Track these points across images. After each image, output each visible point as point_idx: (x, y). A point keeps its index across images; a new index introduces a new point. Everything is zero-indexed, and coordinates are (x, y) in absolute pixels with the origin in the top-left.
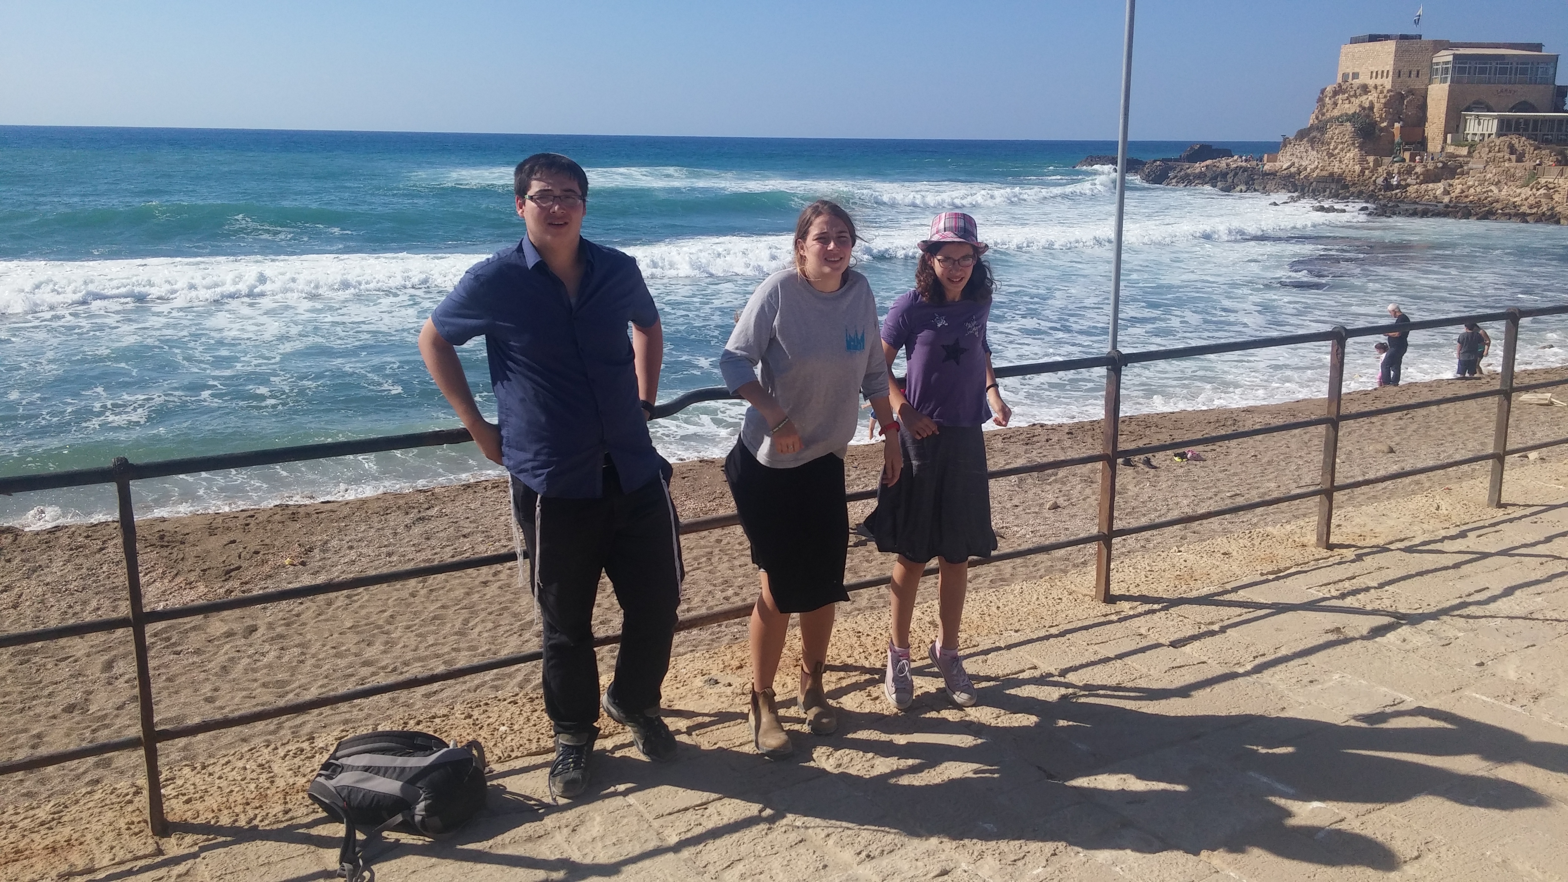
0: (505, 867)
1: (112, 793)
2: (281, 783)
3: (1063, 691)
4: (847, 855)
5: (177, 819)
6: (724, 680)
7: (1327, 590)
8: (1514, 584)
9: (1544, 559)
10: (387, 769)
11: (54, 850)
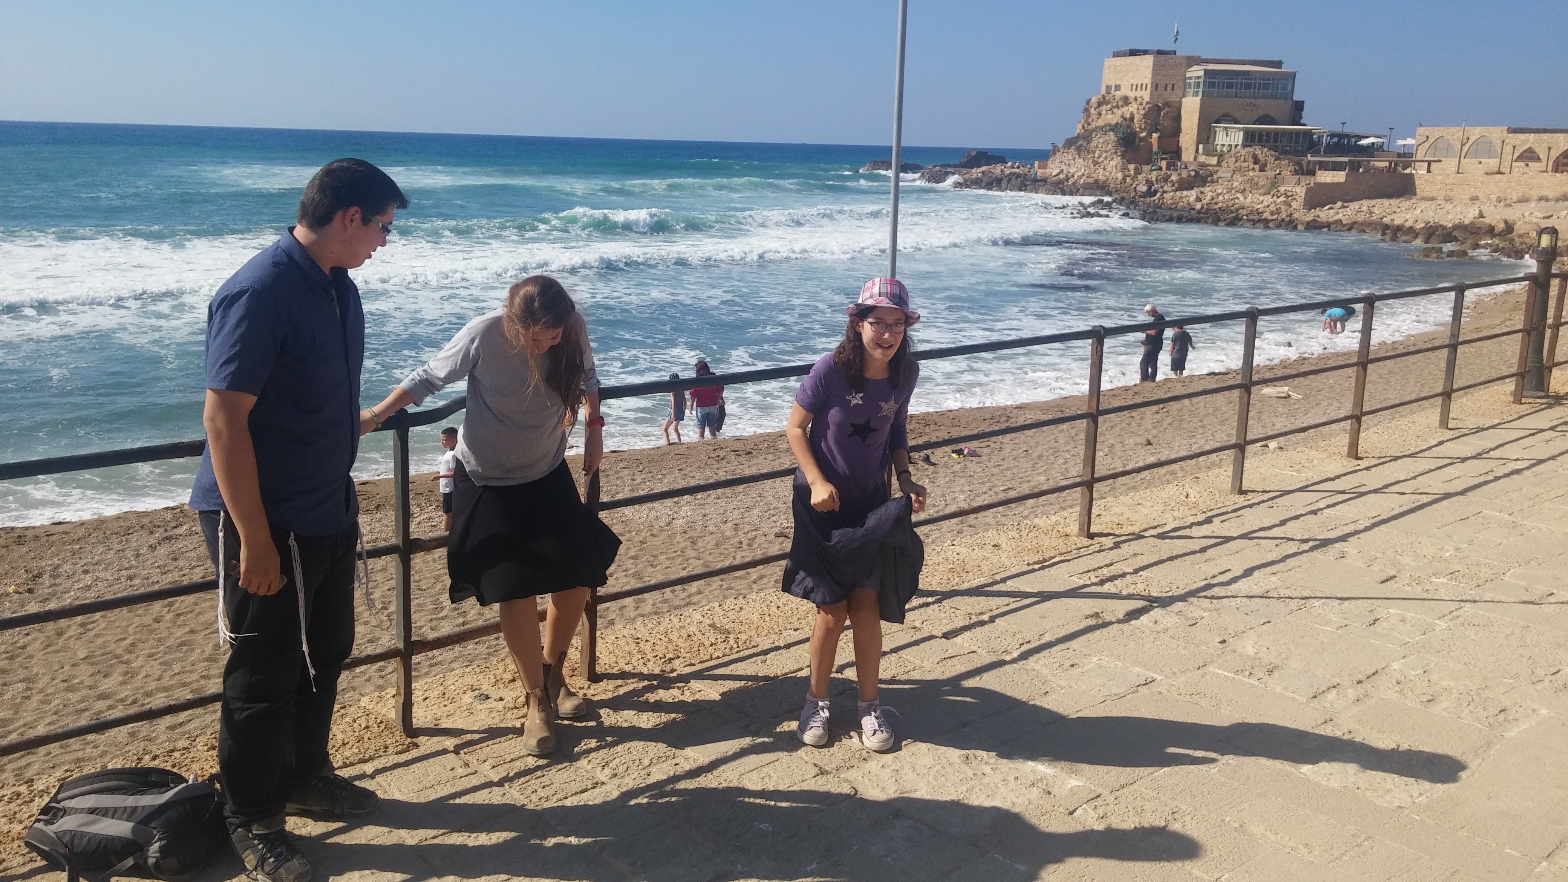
6: (494, 695)
7: (1087, 577)
8: (1252, 565)
9: (1278, 541)
10: (116, 810)
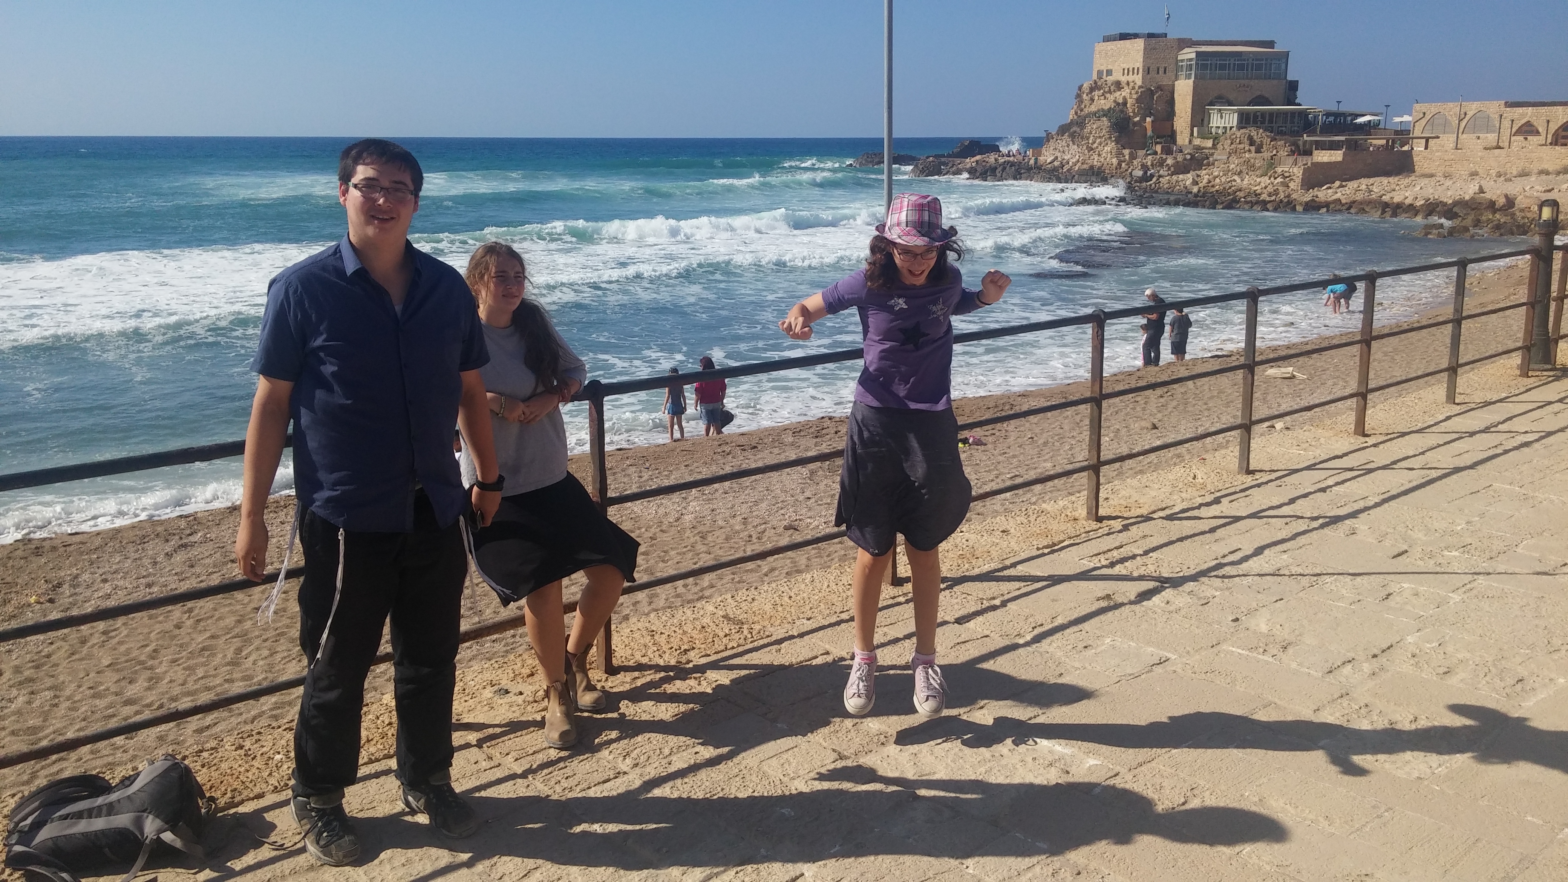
6: (514, 689)
7: (1097, 560)
8: (1263, 544)
9: (1288, 520)
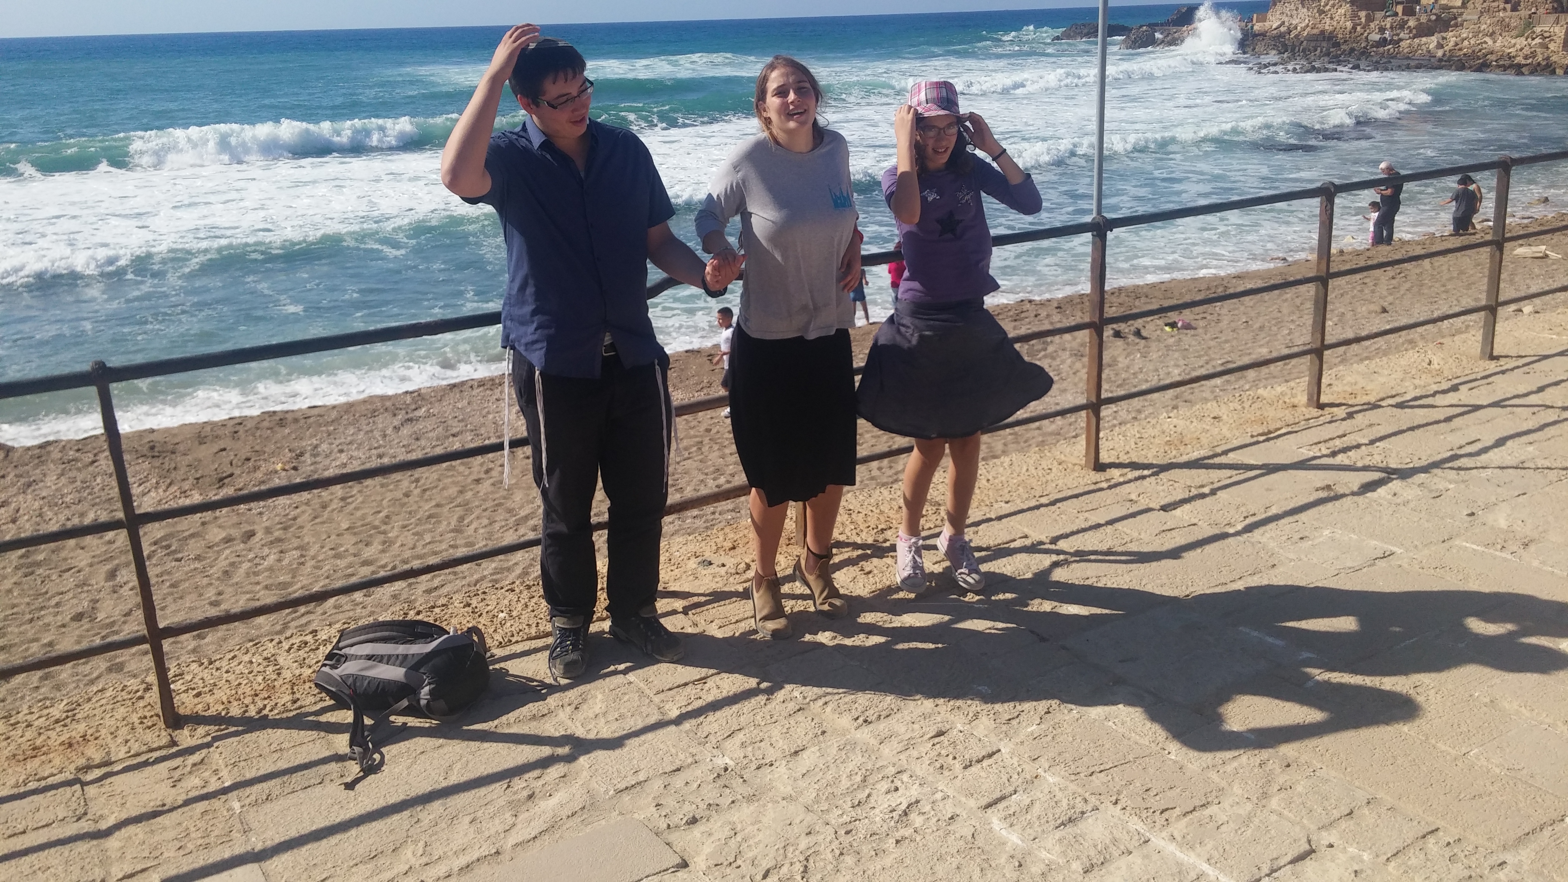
0: (511, 745)
1: (122, 690)
2: (287, 675)
3: (1054, 558)
4: (845, 721)
5: (188, 712)
6: (717, 561)
7: (1317, 449)
8: (1505, 434)
9: (1536, 409)
10: (390, 657)
11: (70, 745)
